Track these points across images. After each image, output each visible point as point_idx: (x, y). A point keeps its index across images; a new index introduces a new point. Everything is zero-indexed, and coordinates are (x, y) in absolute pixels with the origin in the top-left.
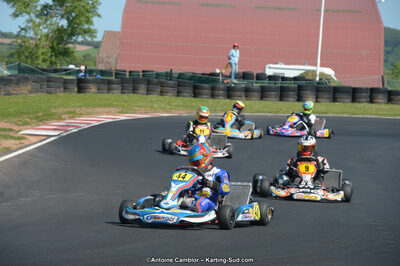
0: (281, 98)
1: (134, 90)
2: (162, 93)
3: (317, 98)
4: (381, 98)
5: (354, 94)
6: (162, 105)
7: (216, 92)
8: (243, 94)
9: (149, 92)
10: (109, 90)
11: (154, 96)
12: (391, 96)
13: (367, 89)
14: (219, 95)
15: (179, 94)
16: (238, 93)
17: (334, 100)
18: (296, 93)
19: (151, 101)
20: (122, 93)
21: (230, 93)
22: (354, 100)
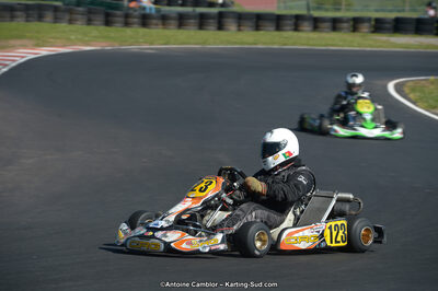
0: (201, 26)
1: (40, 18)
2: (71, 22)
3: (239, 26)
4: (306, 26)
5: (278, 22)
6: (79, 37)
7: (131, 20)
8: (160, 22)
9: (56, 20)
10: (12, 18)
11: (63, 25)
12: (316, 23)
13: (291, 16)
14: (133, 24)
15: (89, 22)
16: (154, 21)
17: (257, 28)
18: (216, 21)
19: (64, 32)
20: (27, 21)
21: (145, 20)
22: (278, 28)
